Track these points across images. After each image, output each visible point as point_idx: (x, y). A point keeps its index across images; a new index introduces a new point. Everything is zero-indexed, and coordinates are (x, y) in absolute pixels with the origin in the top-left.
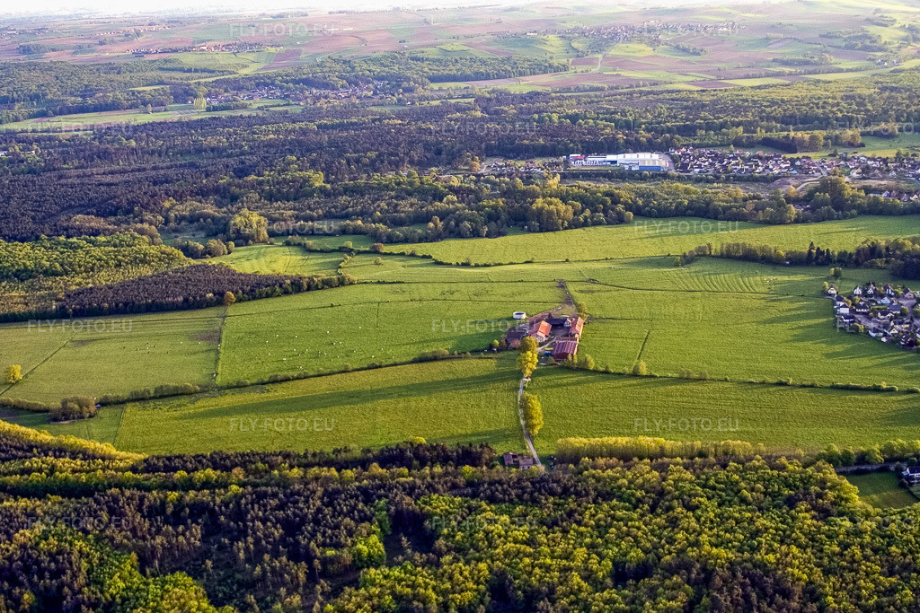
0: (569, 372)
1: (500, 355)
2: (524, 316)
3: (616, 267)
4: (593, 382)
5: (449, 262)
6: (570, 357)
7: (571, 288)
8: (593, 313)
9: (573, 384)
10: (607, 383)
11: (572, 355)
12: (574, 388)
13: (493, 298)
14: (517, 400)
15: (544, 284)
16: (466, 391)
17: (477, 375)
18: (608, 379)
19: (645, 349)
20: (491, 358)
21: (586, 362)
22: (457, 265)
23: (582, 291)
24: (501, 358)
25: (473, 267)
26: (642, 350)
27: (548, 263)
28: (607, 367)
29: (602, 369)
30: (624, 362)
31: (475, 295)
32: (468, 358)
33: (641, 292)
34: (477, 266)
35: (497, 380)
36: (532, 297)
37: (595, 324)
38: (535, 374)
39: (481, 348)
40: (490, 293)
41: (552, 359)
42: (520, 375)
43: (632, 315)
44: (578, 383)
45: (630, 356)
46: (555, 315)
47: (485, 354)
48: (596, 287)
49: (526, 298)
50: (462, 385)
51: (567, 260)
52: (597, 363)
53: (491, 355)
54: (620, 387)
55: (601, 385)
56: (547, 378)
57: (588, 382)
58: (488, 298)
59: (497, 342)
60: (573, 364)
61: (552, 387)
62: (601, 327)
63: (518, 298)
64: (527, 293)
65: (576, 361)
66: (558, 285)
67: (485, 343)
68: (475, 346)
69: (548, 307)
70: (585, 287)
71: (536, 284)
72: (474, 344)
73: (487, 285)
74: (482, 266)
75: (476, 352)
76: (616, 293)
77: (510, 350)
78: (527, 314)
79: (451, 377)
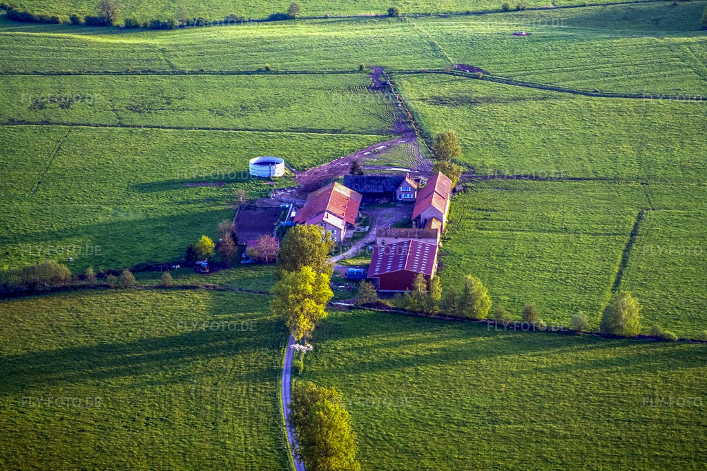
0: (417, 327)
1: (218, 279)
2: (280, 170)
3: (536, 31)
4: (489, 353)
5: (49, 14)
6: (420, 285)
7: (411, 92)
8: (476, 162)
9: (434, 359)
10: (528, 356)
11: (427, 277)
12: (435, 369)
13: (187, 118)
14: (275, 403)
15: (332, 80)
16: (128, 381)
17: (157, 335)
18: (532, 346)
19: (632, 262)
20: (194, 288)
21: (467, 298)
22: (74, 24)
23: (440, 101)
24: (223, 289)
25: (120, 30)
26: (624, 263)
27: (338, 20)
28: (527, 313)
29: (513, 317)
30: (575, 298)
31: (134, 109)
32: (126, 287)
33: (610, 103)
34: (132, 27)
35: (216, 350)
36: (298, 116)
37: (486, 193)
38: (324, 331)
39: (163, 258)
40: (177, 103)
41: (369, 291)
42: (279, 333)
43: (589, 167)
44: (448, 357)
45: (591, 282)
46: (371, 166)
47: (176, 275)
48: (480, 89)
49: (281, 118)
50: (115, 363)
51: (392, 13)
52: (496, 300)
53: (194, 280)
54: (567, 369)
55: (513, 362)
56: (357, 342)
57: (475, 353)
58: (174, 119)
59: (207, 241)
60: (431, 303)
61: (374, 367)
62: (503, 199)
63: (258, 119)
64: (282, 104)
65: (438, 295)
66: (370, 82)
67: (173, 245)
68: (146, 252)
69: (347, 144)
70: (446, 89)
71: (308, 81)
72: (140, 246)
73: (165, 82)
74: (146, 28)
75: (147, 269)
76: (537, 106)
77: (249, 265)
78: (289, 165)
79: (80, 340)
